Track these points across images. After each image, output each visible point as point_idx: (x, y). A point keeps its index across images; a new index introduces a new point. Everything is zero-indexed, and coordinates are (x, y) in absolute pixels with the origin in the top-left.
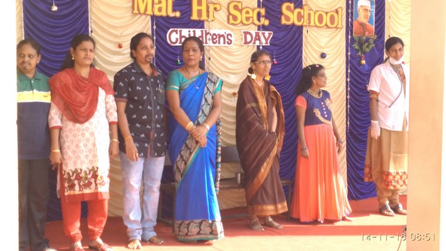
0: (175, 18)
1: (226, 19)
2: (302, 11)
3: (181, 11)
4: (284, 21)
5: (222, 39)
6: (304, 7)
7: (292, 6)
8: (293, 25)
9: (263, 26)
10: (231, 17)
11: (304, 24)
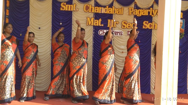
0: (101, 26)
1: (121, 27)
2: (152, 24)
3: (104, 24)
4: (144, 27)
5: (119, 33)
6: (153, 22)
7: (148, 22)
8: (148, 29)
10: (122, 26)
11: (153, 28)
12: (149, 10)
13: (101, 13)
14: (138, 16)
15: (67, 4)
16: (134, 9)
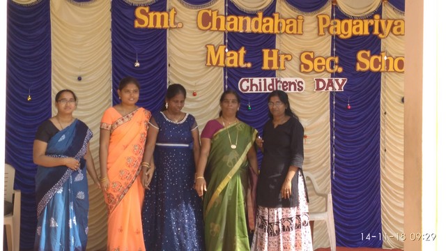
0: (246, 68)
1: (297, 68)
2: (379, 58)
3: (252, 63)
4: (359, 68)
5: (292, 86)
6: (382, 54)
7: (368, 53)
8: (370, 71)
9: (337, 73)
10: (302, 66)
11: (382, 70)
12: (372, 22)
13: (244, 33)
14: (342, 36)
15: (150, 11)
16: (332, 18)
